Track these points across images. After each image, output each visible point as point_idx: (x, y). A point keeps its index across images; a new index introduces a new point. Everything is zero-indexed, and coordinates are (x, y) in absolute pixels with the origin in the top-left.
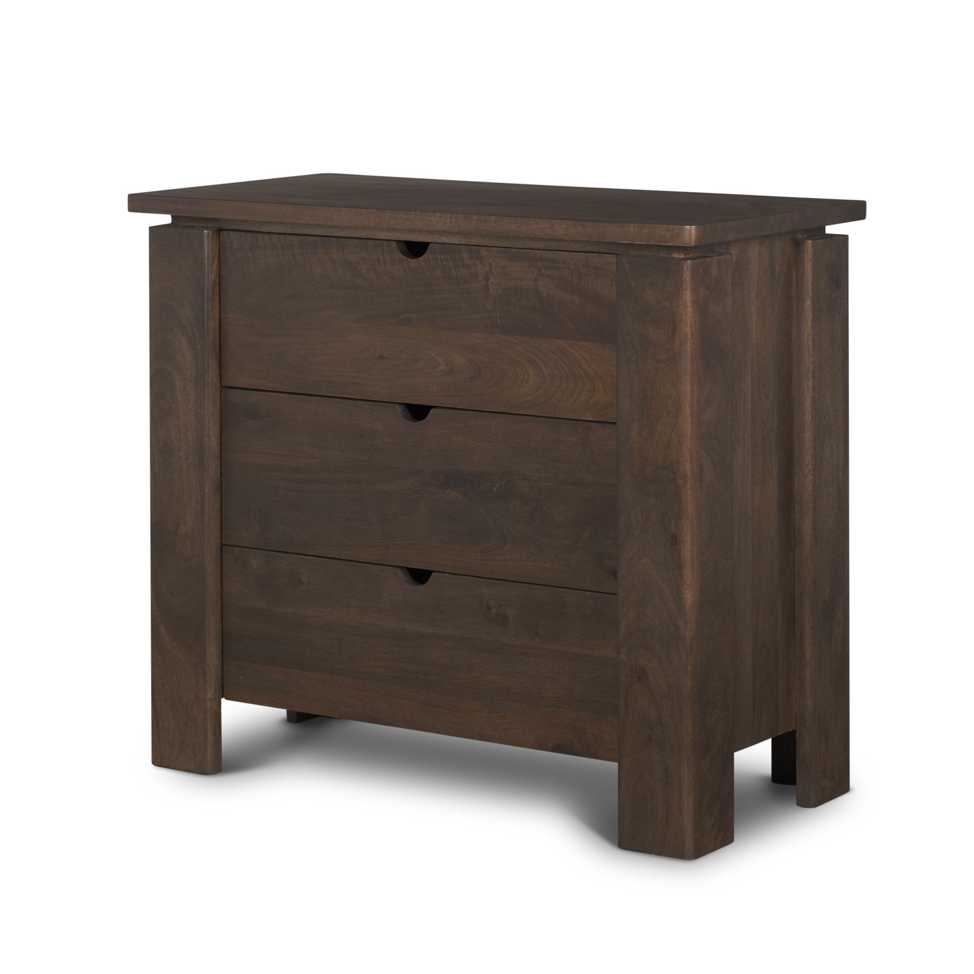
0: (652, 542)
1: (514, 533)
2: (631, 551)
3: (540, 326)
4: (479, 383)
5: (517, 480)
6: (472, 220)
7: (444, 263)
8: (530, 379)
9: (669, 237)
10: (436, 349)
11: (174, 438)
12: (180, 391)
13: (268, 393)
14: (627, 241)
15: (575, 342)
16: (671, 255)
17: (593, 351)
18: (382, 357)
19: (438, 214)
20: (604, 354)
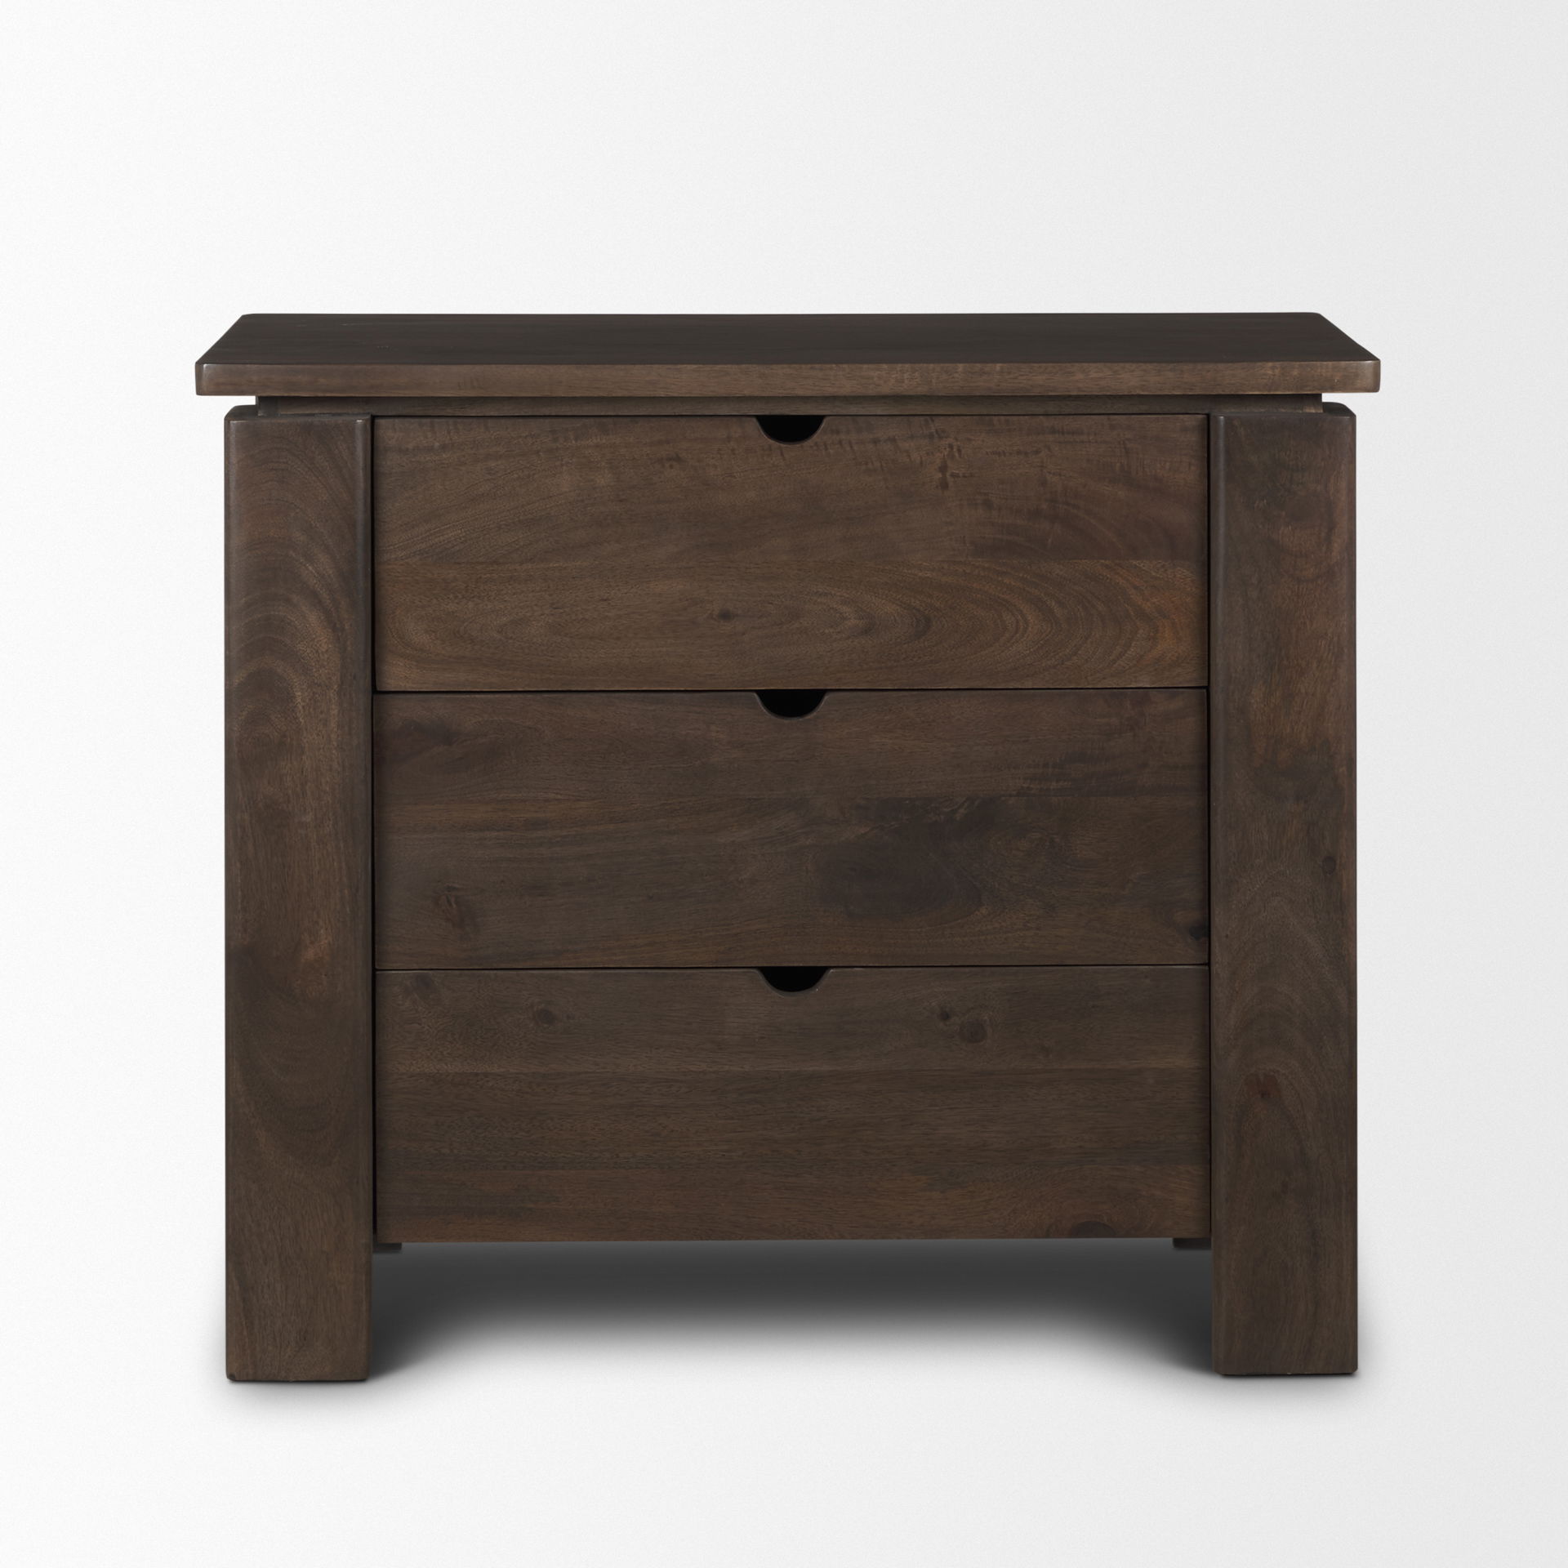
0: (1288, 872)
1: (997, 886)
2: (1250, 890)
3: (1050, 540)
4: (926, 643)
5: (1003, 798)
6: (957, 372)
7: (855, 448)
8: (1030, 629)
9: (1338, 381)
10: (839, 594)
11: (290, 792)
12: (303, 707)
13: (477, 696)
14: (1260, 390)
15: (1117, 561)
16: (1302, 410)
17: (1154, 574)
18: (726, 616)
19: (885, 366)
20: (1175, 576)
